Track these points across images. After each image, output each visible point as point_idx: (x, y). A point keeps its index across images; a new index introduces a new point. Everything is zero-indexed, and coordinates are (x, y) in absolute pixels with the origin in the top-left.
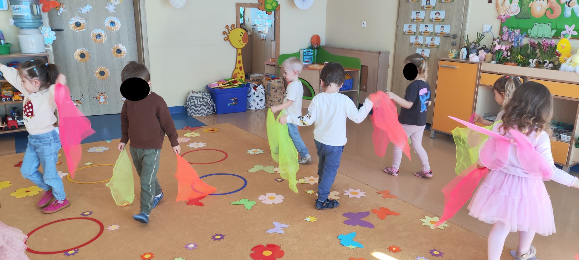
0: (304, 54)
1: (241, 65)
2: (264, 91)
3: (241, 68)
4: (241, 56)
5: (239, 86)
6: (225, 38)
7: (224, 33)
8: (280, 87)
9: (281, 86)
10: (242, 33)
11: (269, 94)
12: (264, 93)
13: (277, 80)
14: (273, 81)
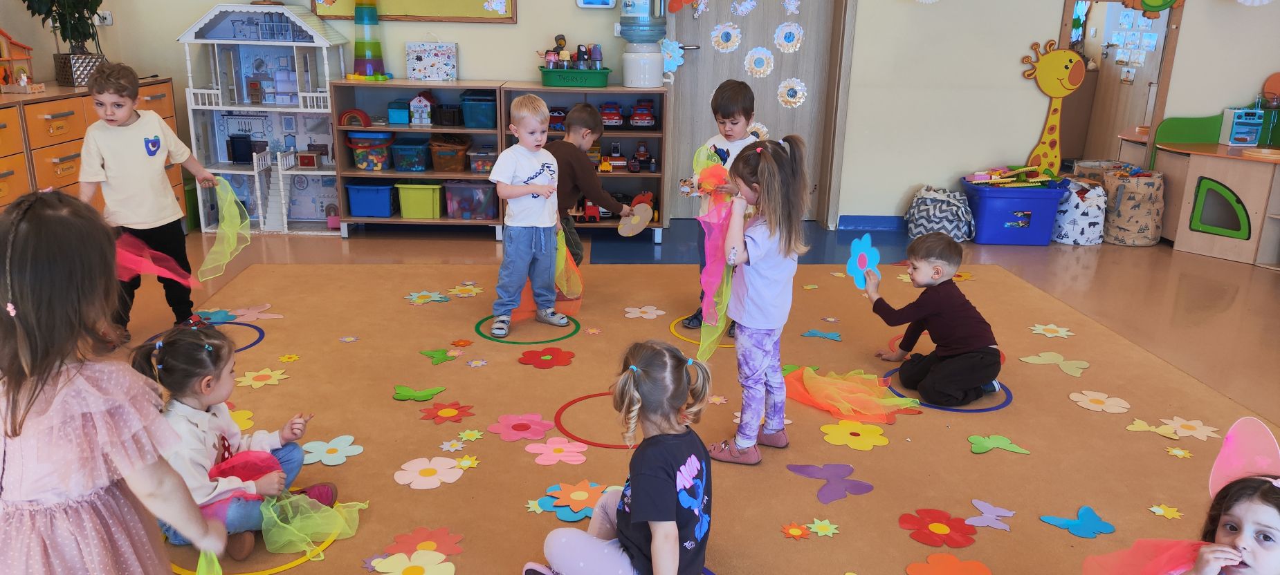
0: (1237, 120)
1: (1056, 136)
2: (1105, 203)
3: (1053, 144)
4: (1058, 116)
5: (1040, 184)
6: (1025, 72)
7: (1025, 60)
8: (1150, 198)
9: (1153, 196)
10: (1071, 61)
11: (1116, 212)
12: (1103, 206)
13: (1143, 180)
14: (1134, 180)
